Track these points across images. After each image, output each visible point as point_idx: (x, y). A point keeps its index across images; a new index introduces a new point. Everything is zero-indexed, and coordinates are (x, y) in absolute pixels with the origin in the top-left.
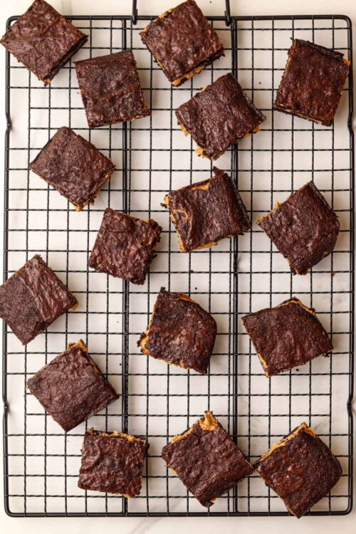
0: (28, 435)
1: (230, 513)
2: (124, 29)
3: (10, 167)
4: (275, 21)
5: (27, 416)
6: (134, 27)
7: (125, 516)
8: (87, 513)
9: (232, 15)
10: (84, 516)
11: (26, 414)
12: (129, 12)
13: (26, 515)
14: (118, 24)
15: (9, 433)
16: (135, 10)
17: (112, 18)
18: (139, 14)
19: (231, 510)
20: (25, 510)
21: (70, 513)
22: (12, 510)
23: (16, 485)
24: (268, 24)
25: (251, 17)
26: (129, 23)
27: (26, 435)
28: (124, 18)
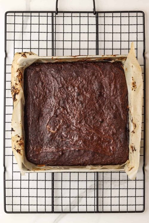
0: (14, 180)
1: (95, 212)
2: (52, 16)
3: (6, 72)
4: (113, 13)
5: (13, 173)
6: (56, 16)
7: (53, 213)
8: (38, 212)
9: (96, 11)
10: (36, 213)
11: (13, 172)
12: (55, 10)
13: (13, 212)
14: (50, 14)
15: (6, 179)
16: (57, 9)
17: (48, 12)
18: (58, 11)
19: (96, 211)
20: (13, 210)
21: (31, 212)
22: (7, 210)
23: (9, 201)
24: (111, 14)
25: (104, 12)
26: (54, 14)
27: (13, 180)
28: (52, 12)
